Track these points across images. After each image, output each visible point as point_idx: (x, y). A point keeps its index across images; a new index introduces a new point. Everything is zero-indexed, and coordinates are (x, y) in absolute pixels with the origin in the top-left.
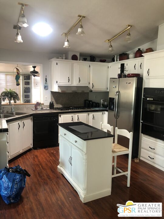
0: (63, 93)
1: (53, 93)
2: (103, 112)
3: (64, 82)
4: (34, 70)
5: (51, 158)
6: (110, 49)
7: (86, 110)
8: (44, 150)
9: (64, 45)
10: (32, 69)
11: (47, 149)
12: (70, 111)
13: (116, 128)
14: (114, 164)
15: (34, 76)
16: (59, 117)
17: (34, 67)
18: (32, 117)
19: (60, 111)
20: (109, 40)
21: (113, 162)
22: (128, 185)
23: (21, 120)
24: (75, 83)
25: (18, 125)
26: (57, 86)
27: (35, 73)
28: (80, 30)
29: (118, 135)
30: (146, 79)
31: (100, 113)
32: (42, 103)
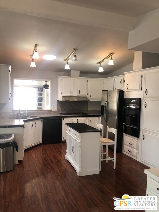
0: (67, 102)
1: (58, 101)
2: (99, 117)
3: (68, 94)
4: (46, 84)
5: (55, 150)
7: (84, 115)
8: (51, 145)
10: (45, 83)
11: (53, 144)
12: (71, 115)
13: (107, 127)
14: (105, 153)
15: (46, 88)
16: (63, 120)
17: (46, 82)
18: (42, 119)
19: (64, 116)
20: (99, 63)
22: (114, 168)
23: (33, 121)
24: (76, 94)
25: (31, 125)
26: (62, 96)
27: (46, 86)
28: (74, 58)
29: (109, 132)
30: (127, 91)
31: (96, 118)
32: (51, 109)
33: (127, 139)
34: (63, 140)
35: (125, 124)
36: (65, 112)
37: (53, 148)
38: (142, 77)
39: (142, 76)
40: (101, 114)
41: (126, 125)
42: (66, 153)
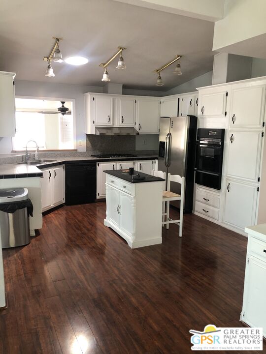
0: (102, 136)
1: (87, 135)
2: (154, 160)
3: (104, 122)
4: (63, 106)
6: (158, 81)
7: (131, 158)
8: (80, 206)
9: (102, 78)
10: (60, 105)
11: (82, 205)
12: (110, 158)
13: (169, 174)
14: (166, 214)
16: (97, 166)
17: (63, 103)
18: (64, 165)
19: (98, 159)
20: (157, 71)
21: (166, 212)
24: (118, 124)
26: (94, 126)
27: (63, 110)
28: (120, 63)
29: (172, 182)
30: (201, 118)
32: (76, 149)
33: (201, 191)
34: (98, 197)
35: (198, 169)
36: (99, 153)
37: (85, 210)
38: (227, 96)
39: (227, 94)
40: (159, 156)
41: (199, 171)
42: (105, 216)
